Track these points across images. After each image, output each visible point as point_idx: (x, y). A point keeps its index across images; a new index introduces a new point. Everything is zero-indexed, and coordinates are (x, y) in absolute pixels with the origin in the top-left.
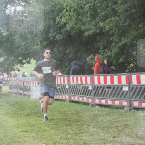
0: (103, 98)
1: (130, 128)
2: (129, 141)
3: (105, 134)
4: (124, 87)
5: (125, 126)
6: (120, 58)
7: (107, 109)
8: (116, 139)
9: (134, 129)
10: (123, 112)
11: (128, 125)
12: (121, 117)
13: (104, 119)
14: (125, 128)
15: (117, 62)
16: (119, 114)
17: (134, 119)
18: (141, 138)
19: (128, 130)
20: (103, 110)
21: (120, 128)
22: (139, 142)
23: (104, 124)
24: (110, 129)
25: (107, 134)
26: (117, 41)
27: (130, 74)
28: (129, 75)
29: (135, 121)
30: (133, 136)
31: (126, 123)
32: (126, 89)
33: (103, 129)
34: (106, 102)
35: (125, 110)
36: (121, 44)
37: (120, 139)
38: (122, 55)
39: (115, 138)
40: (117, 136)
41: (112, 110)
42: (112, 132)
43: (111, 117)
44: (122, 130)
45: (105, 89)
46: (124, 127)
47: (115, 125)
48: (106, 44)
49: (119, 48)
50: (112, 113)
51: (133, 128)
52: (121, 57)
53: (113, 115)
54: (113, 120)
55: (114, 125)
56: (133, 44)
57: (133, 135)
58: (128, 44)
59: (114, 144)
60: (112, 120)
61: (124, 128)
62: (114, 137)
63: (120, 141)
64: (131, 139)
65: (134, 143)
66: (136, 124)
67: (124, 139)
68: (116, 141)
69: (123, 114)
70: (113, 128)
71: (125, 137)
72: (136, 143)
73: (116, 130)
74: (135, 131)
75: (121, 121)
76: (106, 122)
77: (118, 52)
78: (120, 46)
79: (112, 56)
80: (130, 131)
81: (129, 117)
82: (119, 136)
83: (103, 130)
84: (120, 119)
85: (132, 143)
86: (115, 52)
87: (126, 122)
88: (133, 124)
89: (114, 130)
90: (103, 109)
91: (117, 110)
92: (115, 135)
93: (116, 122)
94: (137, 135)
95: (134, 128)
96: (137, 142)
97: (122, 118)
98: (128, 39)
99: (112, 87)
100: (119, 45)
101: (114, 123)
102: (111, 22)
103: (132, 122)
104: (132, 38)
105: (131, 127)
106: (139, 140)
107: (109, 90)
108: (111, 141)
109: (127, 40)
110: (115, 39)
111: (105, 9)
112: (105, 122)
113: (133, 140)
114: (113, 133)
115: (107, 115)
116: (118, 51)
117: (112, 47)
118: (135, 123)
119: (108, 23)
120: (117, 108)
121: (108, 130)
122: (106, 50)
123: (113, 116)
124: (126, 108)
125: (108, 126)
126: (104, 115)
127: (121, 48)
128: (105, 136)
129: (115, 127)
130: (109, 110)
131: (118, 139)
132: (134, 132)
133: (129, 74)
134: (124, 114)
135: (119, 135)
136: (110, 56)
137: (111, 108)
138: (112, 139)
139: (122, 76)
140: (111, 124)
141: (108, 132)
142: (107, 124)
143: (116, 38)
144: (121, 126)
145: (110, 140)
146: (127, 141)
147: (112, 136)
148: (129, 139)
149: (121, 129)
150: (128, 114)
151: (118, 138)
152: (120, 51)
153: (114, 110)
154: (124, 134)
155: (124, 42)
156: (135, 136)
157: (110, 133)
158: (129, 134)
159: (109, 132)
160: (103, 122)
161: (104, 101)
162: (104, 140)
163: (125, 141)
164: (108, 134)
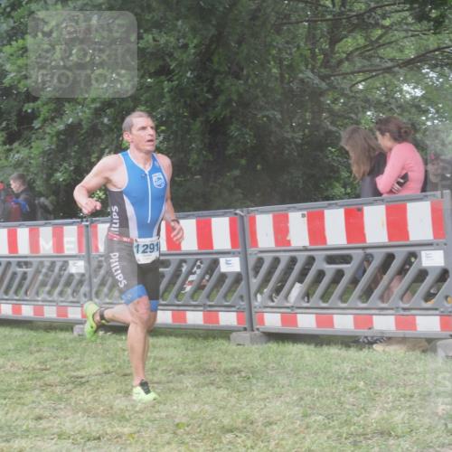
0: (6, 297)
1: (89, 388)
2: (84, 428)
3: (11, 410)
4: (71, 262)
5: (73, 383)
6: (57, 170)
7: (17, 332)
8: (44, 424)
9: (100, 391)
10: (71, 341)
11: (83, 380)
12: (61, 354)
13: (10, 364)
14: (74, 390)
15: (47, 180)
16: (56, 345)
17: (103, 361)
18: (124, 417)
19: (83, 395)
20: (5, 336)
21: (58, 390)
22: (115, 430)
23: (7, 379)
24: (27, 394)
25: (14, 410)
26: (47, 114)
27: (92, 222)
28: (87, 226)
29: (105, 366)
30: (99, 411)
31: (75, 374)
32: (77, 267)
33: (3, 395)
34: (17, 310)
35: (75, 333)
36: (61, 127)
37: (56, 425)
38: (64, 159)
39: (41, 421)
40: (47, 414)
41: (33, 333)
42: (33, 402)
43: (32, 358)
44: (66, 396)
45: (14, 268)
46: (70, 386)
47: (42, 381)
48: (15, 128)
49: (55, 139)
50: (33, 345)
51: (98, 389)
52: (61, 165)
53: (38, 351)
54: (38, 366)
55: (41, 383)
56: (99, 126)
57: (98, 409)
58: (85, 127)
59: (38, 438)
60: (33, 365)
61: (70, 391)
62: (39, 418)
63: (56, 430)
64: (92, 420)
65: (101, 432)
66: (109, 376)
67: (71, 422)
68: (44, 429)
69: (70, 345)
70: (37, 392)
71: (71, 417)
72: (107, 434)
73: (44, 395)
74: (106, 398)
75: (62, 367)
76: (15, 374)
77: (50, 149)
78: (59, 133)
79: (32, 161)
80: (90, 397)
81: (87, 353)
82: (55, 414)
83: (5, 399)
84: (59, 362)
85: (94, 434)
86: (41, 150)
87: (78, 369)
88: (100, 375)
89: (38, 396)
90: (7, 333)
91: (52, 335)
92: (41, 412)
93: (47, 372)
94: (111, 408)
95: (103, 388)
96: (109, 431)
97: (66, 358)
98: (85, 112)
99: (35, 261)
100: (54, 127)
101: (40, 375)
102: (24, 52)
103: (98, 369)
104: (96, 109)
105: (93, 384)
106: (115, 423)
107: (25, 273)
108: (27, 431)
109: (80, 114)
110: (41, 109)
111: (10, 12)
112: (10, 372)
113: (98, 425)
114: (34, 405)
115: (17, 350)
116: (53, 147)
117: (34, 136)
118: (105, 373)
119: (12, 55)
120: (50, 327)
121: (19, 398)
122: (16, 145)
123: (37, 355)
124: (77, 326)
125: (20, 386)
126: (9, 350)
127: (62, 137)
128: (9, 415)
129: (41, 386)
130: (24, 335)
131: (50, 425)
132: (101, 399)
133: (87, 221)
134: (73, 347)
135: (55, 410)
136: (25, 164)
137: (32, 329)
138: (32, 424)
139: (66, 228)
140: (28, 380)
141: (18, 404)
142: (18, 377)
143: (45, 107)
144: (62, 383)
145: (24, 427)
146: (78, 428)
147: (31, 417)
148: (86, 423)
149: (62, 393)
150: (84, 344)
151: (50, 421)
152: (58, 145)
153: (40, 335)
154: (69, 407)
155: (71, 120)
156: (103, 411)
157: (26, 408)
158: (85, 407)
159: (24, 404)
160: (6, 373)
161: (10, 306)
162: (7, 428)
163: (74, 428)
164: (18, 409)
